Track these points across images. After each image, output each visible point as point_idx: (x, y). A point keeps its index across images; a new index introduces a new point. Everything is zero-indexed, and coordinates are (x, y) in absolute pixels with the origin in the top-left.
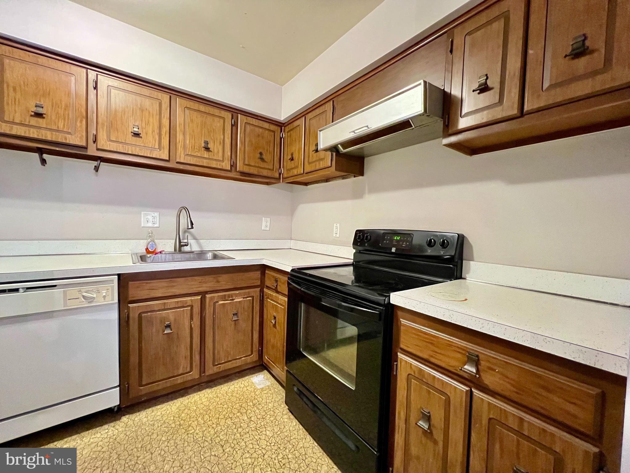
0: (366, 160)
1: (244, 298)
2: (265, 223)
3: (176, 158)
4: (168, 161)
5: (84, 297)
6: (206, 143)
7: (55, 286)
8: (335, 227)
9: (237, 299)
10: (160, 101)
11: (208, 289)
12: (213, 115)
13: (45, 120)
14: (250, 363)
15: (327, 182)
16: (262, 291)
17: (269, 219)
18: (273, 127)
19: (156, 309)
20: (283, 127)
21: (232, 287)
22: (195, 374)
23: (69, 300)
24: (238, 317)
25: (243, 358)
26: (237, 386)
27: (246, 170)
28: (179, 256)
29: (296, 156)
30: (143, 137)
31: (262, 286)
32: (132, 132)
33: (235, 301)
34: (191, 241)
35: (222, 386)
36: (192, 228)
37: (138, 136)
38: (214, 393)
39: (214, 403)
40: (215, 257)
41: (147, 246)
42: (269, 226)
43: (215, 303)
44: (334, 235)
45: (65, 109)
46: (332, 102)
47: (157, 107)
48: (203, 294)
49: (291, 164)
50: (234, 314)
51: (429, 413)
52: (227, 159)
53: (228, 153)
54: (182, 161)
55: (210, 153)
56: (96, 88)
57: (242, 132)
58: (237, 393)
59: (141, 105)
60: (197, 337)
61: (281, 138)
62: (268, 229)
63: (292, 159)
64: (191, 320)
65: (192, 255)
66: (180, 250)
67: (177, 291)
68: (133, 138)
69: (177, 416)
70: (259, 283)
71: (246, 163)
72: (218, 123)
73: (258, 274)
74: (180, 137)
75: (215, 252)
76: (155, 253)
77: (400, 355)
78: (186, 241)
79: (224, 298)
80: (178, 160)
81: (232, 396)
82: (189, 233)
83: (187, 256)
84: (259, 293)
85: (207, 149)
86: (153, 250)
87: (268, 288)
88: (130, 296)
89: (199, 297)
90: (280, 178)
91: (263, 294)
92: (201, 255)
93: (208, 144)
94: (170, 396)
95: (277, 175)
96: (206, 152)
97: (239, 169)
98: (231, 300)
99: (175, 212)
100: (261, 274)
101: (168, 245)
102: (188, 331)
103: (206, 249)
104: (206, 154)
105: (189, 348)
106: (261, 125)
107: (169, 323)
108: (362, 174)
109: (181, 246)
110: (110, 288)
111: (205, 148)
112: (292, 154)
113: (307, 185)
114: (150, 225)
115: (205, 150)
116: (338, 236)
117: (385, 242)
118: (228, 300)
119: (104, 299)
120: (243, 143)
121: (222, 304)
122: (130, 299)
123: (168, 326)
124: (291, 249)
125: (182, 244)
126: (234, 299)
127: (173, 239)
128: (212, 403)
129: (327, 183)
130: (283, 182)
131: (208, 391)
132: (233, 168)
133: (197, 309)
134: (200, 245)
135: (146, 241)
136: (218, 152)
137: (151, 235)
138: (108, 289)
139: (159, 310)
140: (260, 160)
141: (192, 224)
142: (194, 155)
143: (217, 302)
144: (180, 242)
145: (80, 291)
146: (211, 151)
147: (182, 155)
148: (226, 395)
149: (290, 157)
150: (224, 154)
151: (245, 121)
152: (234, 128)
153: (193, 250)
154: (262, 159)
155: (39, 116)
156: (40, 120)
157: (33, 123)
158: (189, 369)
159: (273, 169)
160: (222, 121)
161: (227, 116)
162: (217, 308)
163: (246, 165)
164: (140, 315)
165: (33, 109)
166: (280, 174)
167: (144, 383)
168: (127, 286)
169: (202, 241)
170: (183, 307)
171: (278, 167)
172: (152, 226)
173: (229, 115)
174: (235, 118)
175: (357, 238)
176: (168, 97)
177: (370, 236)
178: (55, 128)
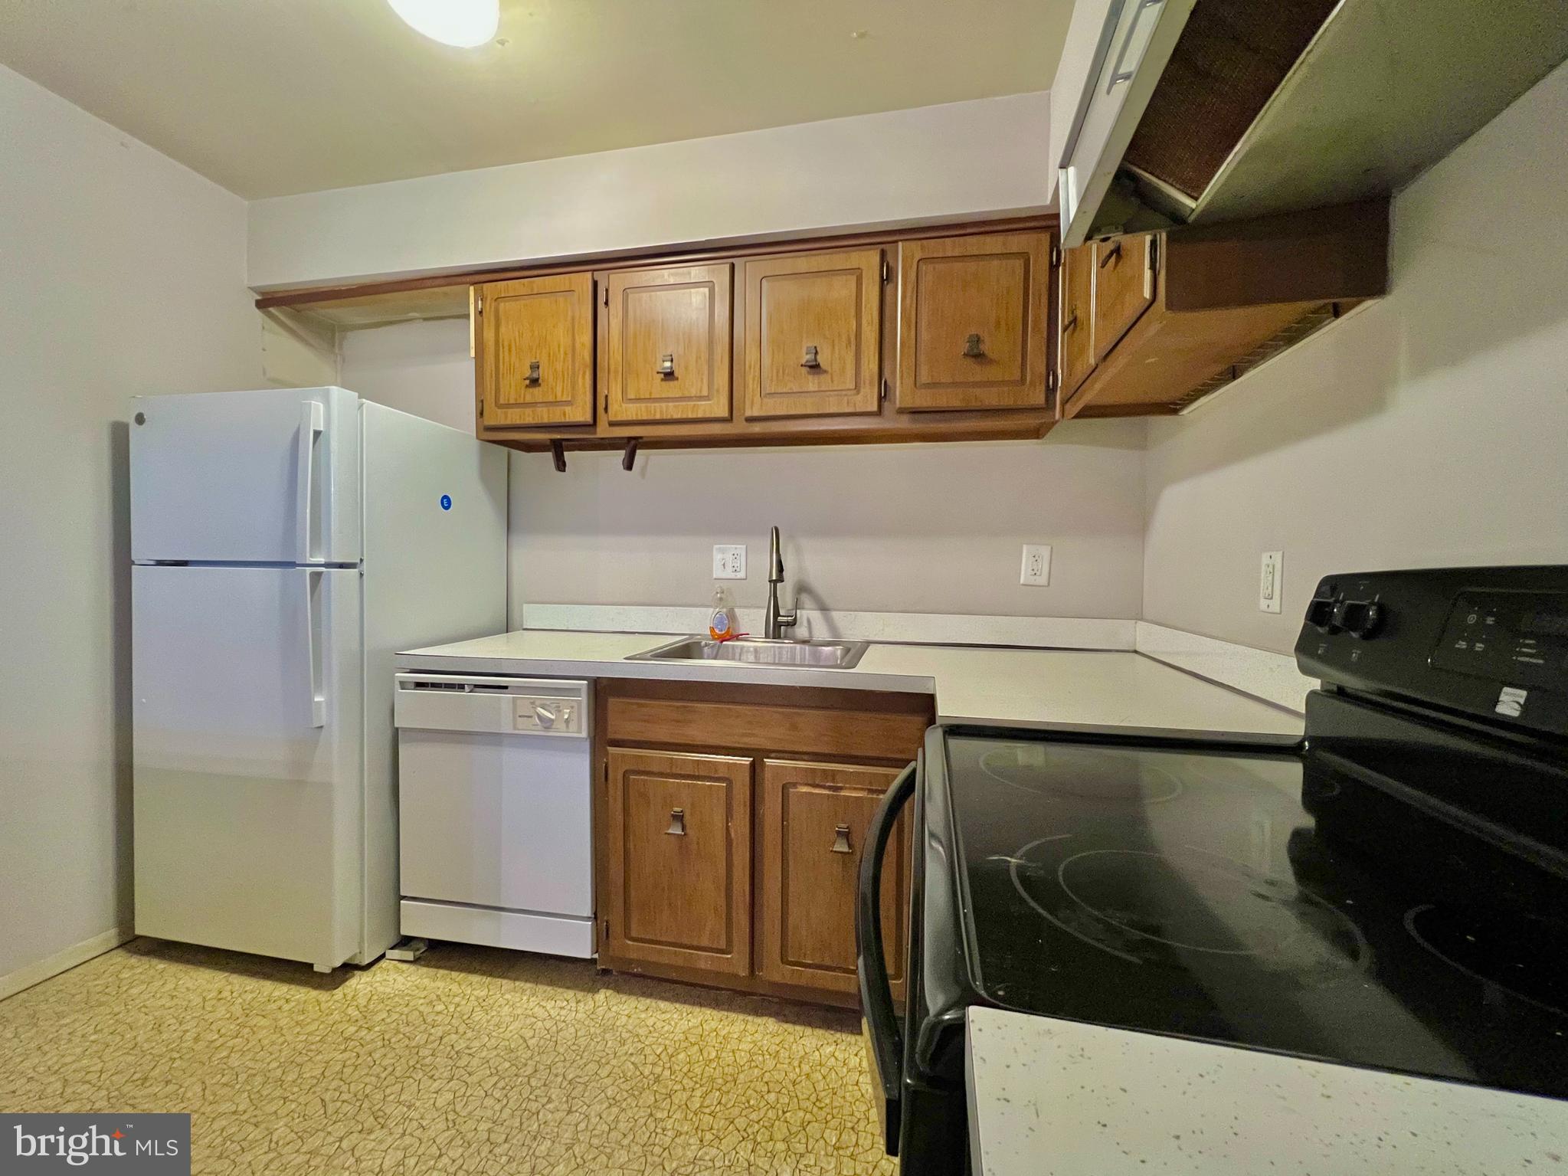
0: (1401, 206)
1: (871, 791)
2: (1031, 562)
3: (745, 409)
4: (729, 419)
5: (540, 717)
6: (813, 351)
7: (506, 687)
8: (1265, 565)
9: (850, 789)
10: (711, 284)
11: (769, 745)
12: (832, 272)
13: (540, 389)
15: (1234, 377)
17: (1045, 552)
18: (1017, 242)
19: (655, 769)
21: (834, 751)
22: (736, 962)
23: (520, 719)
24: (851, 844)
26: (840, 1055)
27: (924, 400)
29: (1081, 312)
30: (679, 377)
32: (658, 373)
33: (843, 793)
34: (812, 614)
35: (808, 1031)
37: (671, 376)
38: (777, 1040)
39: (756, 1070)
42: (1046, 572)
43: (787, 787)
44: (1263, 604)
45: (564, 362)
47: (705, 301)
48: (758, 755)
50: (838, 833)
52: (867, 382)
53: (870, 364)
54: (756, 413)
55: (823, 377)
56: (606, 303)
57: (909, 294)
58: (824, 1078)
60: (743, 869)
61: (1053, 269)
62: (1041, 580)
63: (1075, 325)
64: (727, 818)
66: (777, 635)
68: (664, 383)
69: (671, 1050)
71: (924, 379)
72: (842, 290)
73: (918, 723)
74: (752, 356)
79: (812, 778)
80: (751, 414)
81: (808, 1076)
85: (815, 368)
86: (723, 632)
88: (610, 729)
89: (746, 761)
90: (1050, 406)
93: (816, 353)
94: (696, 992)
95: (1038, 398)
96: (810, 377)
97: (900, 404)
98: (830, 788)
102: (720, 844)
104: (812, 383)
105: (723, 889)
106: (975, 251)
107: (679, 809)
108: (1374, 285)
109: (778, 625)
110: (575, 704)
111: (810, 366)
112: (1075, 308)
113: (1175, 412)
114: (729, 573)
115: (809, 373)
116: (1275, 605)
117: (1462, 645)
118: (824, 787)
119: (567, 727)
120: (914, 323)
121: (806, 793)
122: (611, 736)
123: (678, 818)
124: (1136, 652)
125: (779, 619)
126: (840, 788)
127: (762, 608)
128: (753, 1064)
129: (1236, 382)
130: (1062, 416)
131: (771, 1024)
132: (885, 405)
133: (742, 793)
135: (712, 609)
136: (843, 369)
137: (725, 599)
138: (572, 707)
139: (661, 775)
140: (969, 361)
141: (781, 571)
142: (785, 390)
143: (795, 785)
144: (776, 615)
145: (533, 703)
146: (825, 372)
147: (758, 399)
148: (796, 1063)
150: (860, 367)
151: (918, 256)
152: (887, 287)
154: (977, 355)
155: (534, 382)
156: (536, 391)
157: (528, 399)
158: (723, 945)
159: (1023, 380)
160: (852, 280)
161: (869, 261)
162: (793, 800)
163: (927, 386)
164: (626, 774)
165: (528, 373)
166: (1051, 391)
167: (634, 934)
168: (605, 709)
169: (835, 614)
170: (710, 779)
171: (1043, 369)
172: (733, 575)
173: (874, 257)
174: (889, 258)
175: (1318, 613)
176: (727, 268)
177: (1381, 609)
178: (551, 399)
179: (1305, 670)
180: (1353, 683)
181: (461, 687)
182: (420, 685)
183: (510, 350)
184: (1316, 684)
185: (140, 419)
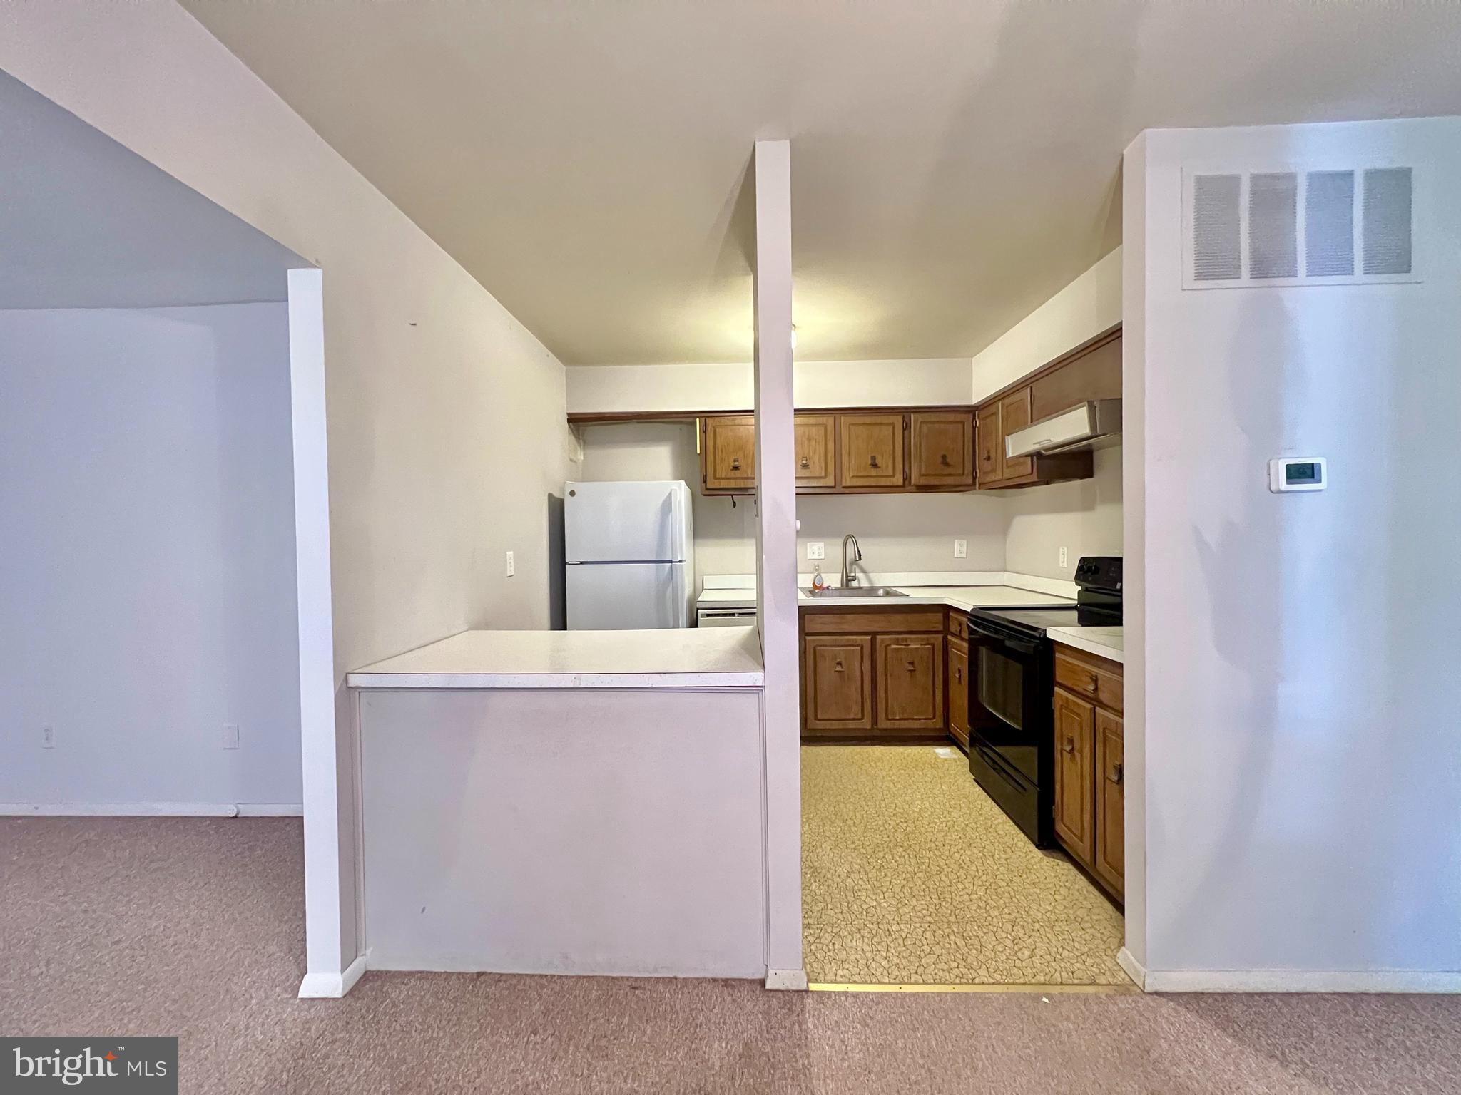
0: (1096, 455)
1: (921, 645)
2: (959, 548)
3: (841, 481)
4: (834, 487)
6: (874, 458)
7: (755, 613)
8: (1061, 553)
9: (912, 644)
10: (826, 425)
11: (879, 630)
12: (881, 424)
13: (739, 471)
14: (931, 729)
16: (945, 640)
17: (965, 542)
18: (960, 417)
19: (827, 644)
20: (977, 412)
21: (906, 630)
22: (866, 723)
24: (914, 667)
25: (922, 721)
26: (915, 751)
27: (924, 481)
28: (847, 592)
29: (993, 455)
30: (811, 467)
31: (946, 631)
32: (800, 465)
33: (910, 647)
34: (860, 575)
35: (897, 747)
36: (860, 559)
37: (806, 467)
38: (888, 750)
39: (888, 757)
40: (887, 594)
41: (814, 580)
42: (965, 552)
43: (886, 647)
44: (1061, 565)
45: (752, 458)
46: (1029, 389)
47: (822, 432)
48: (874, 635)
49: (987, 466)
50: (909, 663)
51: (1072, 737)
52: (899, 475)
53: (899, 466)
54: (848, 484)
55: (878, 469)
57: (916, 436)
58: (914, 756)
59: (809, 436)
60: (868, 683)
61: (974, 428)
62: (964, 556)
63: (989, 458)
64: (861, 662)
65: (860, 591)
66: (847, 586)
67: (847, 628)
68: (801, 470)
70: (941, 628)
71: (923, 472)
72: (887, 431)
73: (940, 616)
74: (845, 459)
75: (888, 589)
76: (821, 588)
77: (1057, 689)
78: (853, 574)
79: (897, 642)
80: (844, 485)
81: (908, 756)
82: (856, 564)
83: (855, 592)
84: (941, 640)
85: (875, 465)
86: (820, 585)
87: (953, 635)
88: (808, 628)
89: (869, 637)
90: (975, 485)
91: (946, 642)
92: (872, 591)
93: (875, 459)
95: (970, 481)
96: (872, 470)
97: (914, 482)
98: (905, 645)
99: (841, 541)
100: (943, 617)
101: (833, 580)
102: (858, 673)
103: (877, 584)
104: (874, 472)
105: (860, 692)
106: (943, 420)
107: (840, 660)
108: (1091, 476)
109: (848, 581)
111: (873, 465)
112: (988, 452)
114: (816, 556)
115: (872, 468)
116: (1065, 565)
118: (902, 645)
120: (917, 448)
121: (895, 648)
122: (807, 631)
123: (839, 664)
124: (1004, 585)
125: (849, 578)
126: (908, 645)
127: (839, 573)
128: (885, 756)
130: (979, 489)
131: (881, 747)
132: (907, 483)
133: (867, 651)
134: (869, 580)
135: (813, 574)
136: (887, 466)
137: (817, 568)
139: (831, 646)
140: (942, 465)
141: (860, 555)
142: (861, 475)
143: (890, 645)
144: (847, 576)
146: (879, 467)
147: (848, 479)
148: (901, 754)
149: (985, 456)
150: (895, 471)
151: (920, 420)
152: (906, 432)
153: (862, 585)
154: (945, 462)
155: (736, 468)
156: (737, 472)
157: (733, 476)
158: (860, 716)
159: (963, 474)
160: (891, 428)
161: (898, 420)
162: (889, 651)
163: (924, 475)
164: (814, 648)
165: (732, 464)
166: (974, 478)
167: (819, 717)
168: (804, 619)
169: (871, 575)
170: (853, 646)
171: (971, 469)
172: (818, 558)
173: (900, 418)
174: (907, 420)
175: (1080, 569)
176: (833, 419)
177: (1095, 566)
178: (746, 476)
179: (1078, 584)
180: (1089, 585)
181: (733, 615)
182: (708, 615)
183: (722, 451)
184: (1080, 588)
185: (572, 493)
